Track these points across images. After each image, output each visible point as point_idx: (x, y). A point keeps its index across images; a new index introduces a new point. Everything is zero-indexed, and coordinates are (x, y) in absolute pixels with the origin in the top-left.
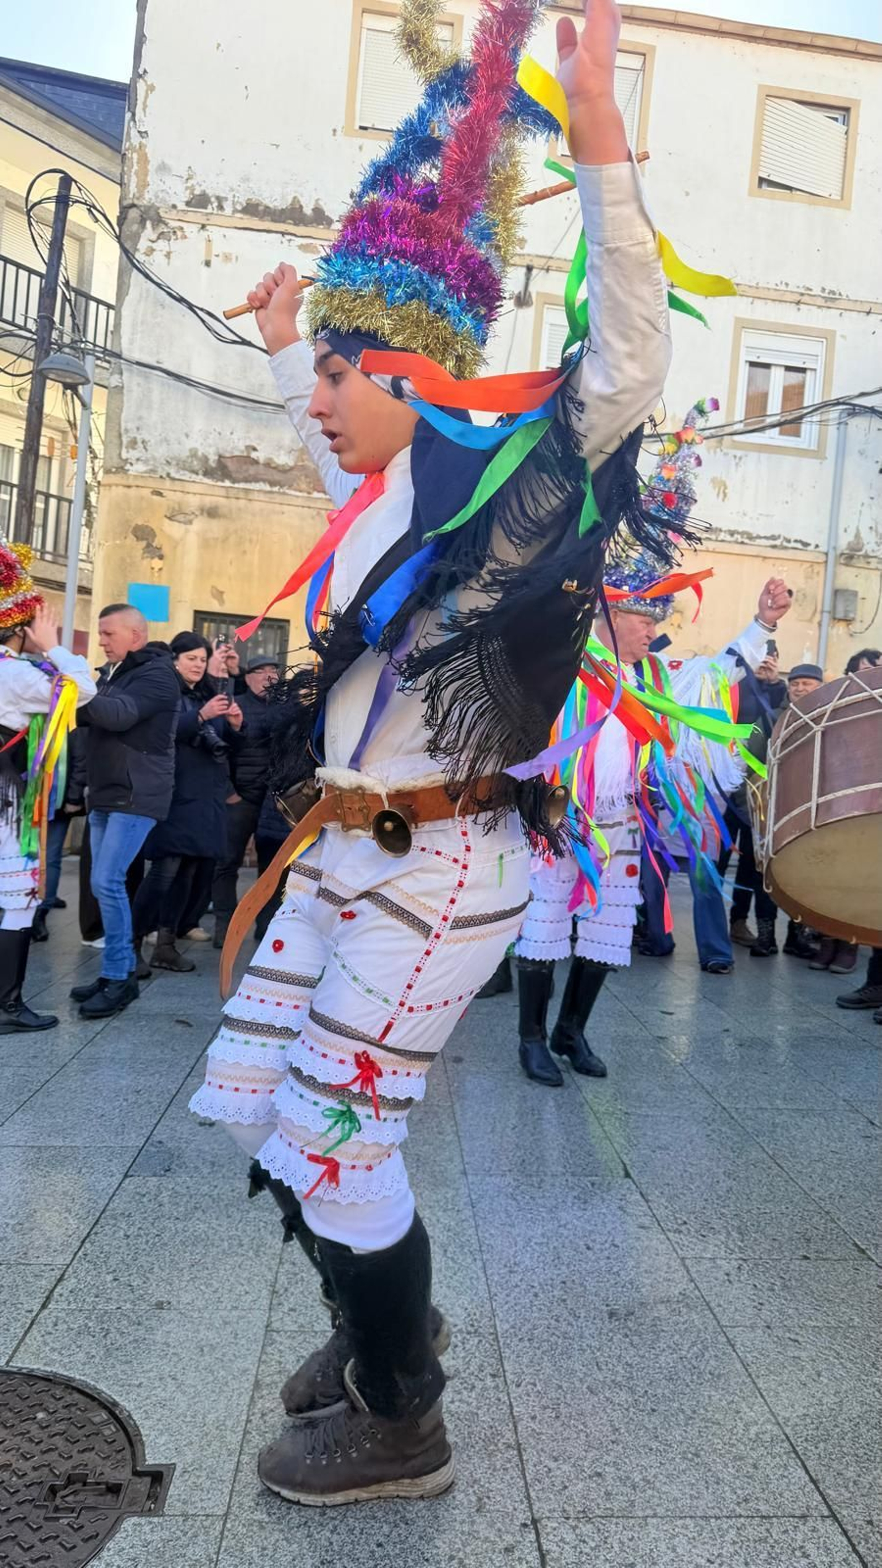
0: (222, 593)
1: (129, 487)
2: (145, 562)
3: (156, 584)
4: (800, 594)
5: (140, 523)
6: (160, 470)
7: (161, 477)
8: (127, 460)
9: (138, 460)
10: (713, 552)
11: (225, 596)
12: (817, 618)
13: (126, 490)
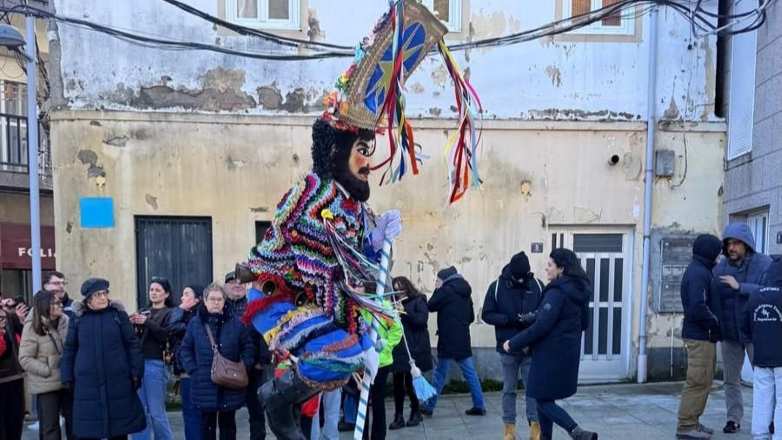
0: (155, 199)
1: (72, 120)
2: (91, 180)
3: (102, 196)
4: (628, 160)
5: (84, 148)
6: (95, 104)
7: (97, 110)
8: (68, 98)
9: (77, 97)
10: (553, 130)
11: (157, 201)
12: (642, 177)
13: (70, 123)
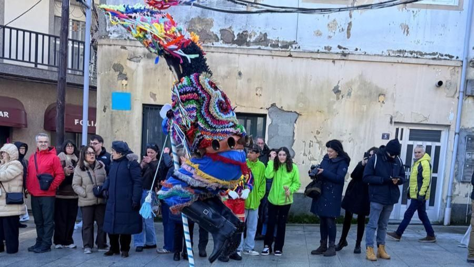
0: (155, 95)
1: (110, 45)
2: (119, 82)
3: (125, 92)
4: (448, 83)
5: (116, 63)
6: (124, 36)
7: (125, 39)
8: (109, 31)
9: (114, 31)
10: (401, 63)
11: (156, 96)
12: (457, 95)
13: (109, 47)
